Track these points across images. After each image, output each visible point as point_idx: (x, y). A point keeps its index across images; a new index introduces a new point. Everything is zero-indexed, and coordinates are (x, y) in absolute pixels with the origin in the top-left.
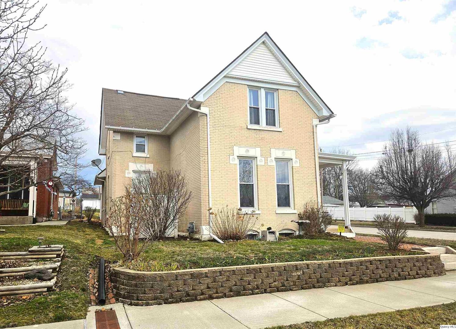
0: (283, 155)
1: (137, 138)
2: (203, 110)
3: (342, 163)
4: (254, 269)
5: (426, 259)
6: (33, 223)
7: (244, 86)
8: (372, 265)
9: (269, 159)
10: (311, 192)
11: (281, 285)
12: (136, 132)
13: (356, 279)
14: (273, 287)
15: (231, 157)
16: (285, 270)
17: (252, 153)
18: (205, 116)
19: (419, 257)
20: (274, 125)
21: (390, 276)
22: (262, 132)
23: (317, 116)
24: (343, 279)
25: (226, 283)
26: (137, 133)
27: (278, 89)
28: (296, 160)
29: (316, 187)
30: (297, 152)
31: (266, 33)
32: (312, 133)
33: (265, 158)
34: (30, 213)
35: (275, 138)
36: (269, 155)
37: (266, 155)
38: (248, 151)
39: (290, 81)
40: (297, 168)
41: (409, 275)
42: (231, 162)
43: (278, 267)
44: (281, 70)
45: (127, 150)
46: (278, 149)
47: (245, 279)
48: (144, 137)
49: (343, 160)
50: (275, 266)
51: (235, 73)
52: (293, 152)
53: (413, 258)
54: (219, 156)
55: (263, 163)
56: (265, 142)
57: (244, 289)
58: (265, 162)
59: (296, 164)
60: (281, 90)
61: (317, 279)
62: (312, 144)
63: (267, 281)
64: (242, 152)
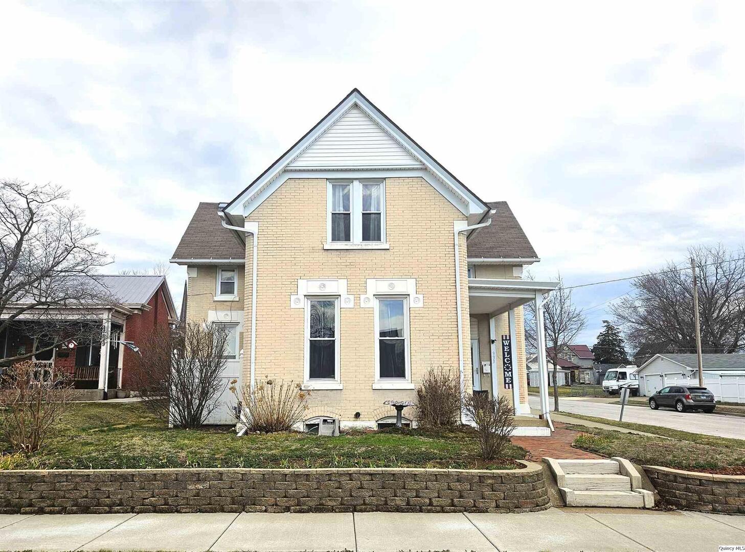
0: (391, 288)
1: (223, 273)
2: (249, 227)
3: (534, 297)
4: (121, 476)
5: (482, 478)
6: (104, 399)
7: (320, 181)
8: (352, 480)
9: (363, 297)
10: (447, 351)
11: (163, 502)
12: (220, 264)
13: (311, 504)
14: (147, 505)
15: (293, 297)
16: (177, 480)
17: (331, 288)
18: (251, 236)
19: (464, 474)
20: (379, 239)
21: (386, 504)
22: (352, 254)
23: (464, 216)
24: (283, 502)
25: (70, 492)
26: (221, 266)
27: (385, 179)
28: (417, 296)
29: (457, 343)
30: (420, 282)
31: (355, 90)
32: (452, 247)
33: (356, 296)
34: (101, 386)
35: (376, 261)
36: (362, 290)
37: (357, 291)
38: (324, 286)
39: (407, 162)
40: (418, 309)
41: (431, 504)
42: (293, 306)
43: (164, 474)
44: (390, 146)
45: (206, 292)
46: (382, 278)
47: (102, 489)
48: (234, 271)
49: (535, 290)
50: (159, 472)
51: (301, 163)
52: (411, 283)
53: (448, 475)
54: (273, 297)
55: (352, 305)
56: (356, 269)
57: (98, 505)
58: (355, 303)
59: (415, 303)
60: (391, 179)
61: (233, 498)
62: (450, 266)
63: (139, 494)
64: (314, 288)
